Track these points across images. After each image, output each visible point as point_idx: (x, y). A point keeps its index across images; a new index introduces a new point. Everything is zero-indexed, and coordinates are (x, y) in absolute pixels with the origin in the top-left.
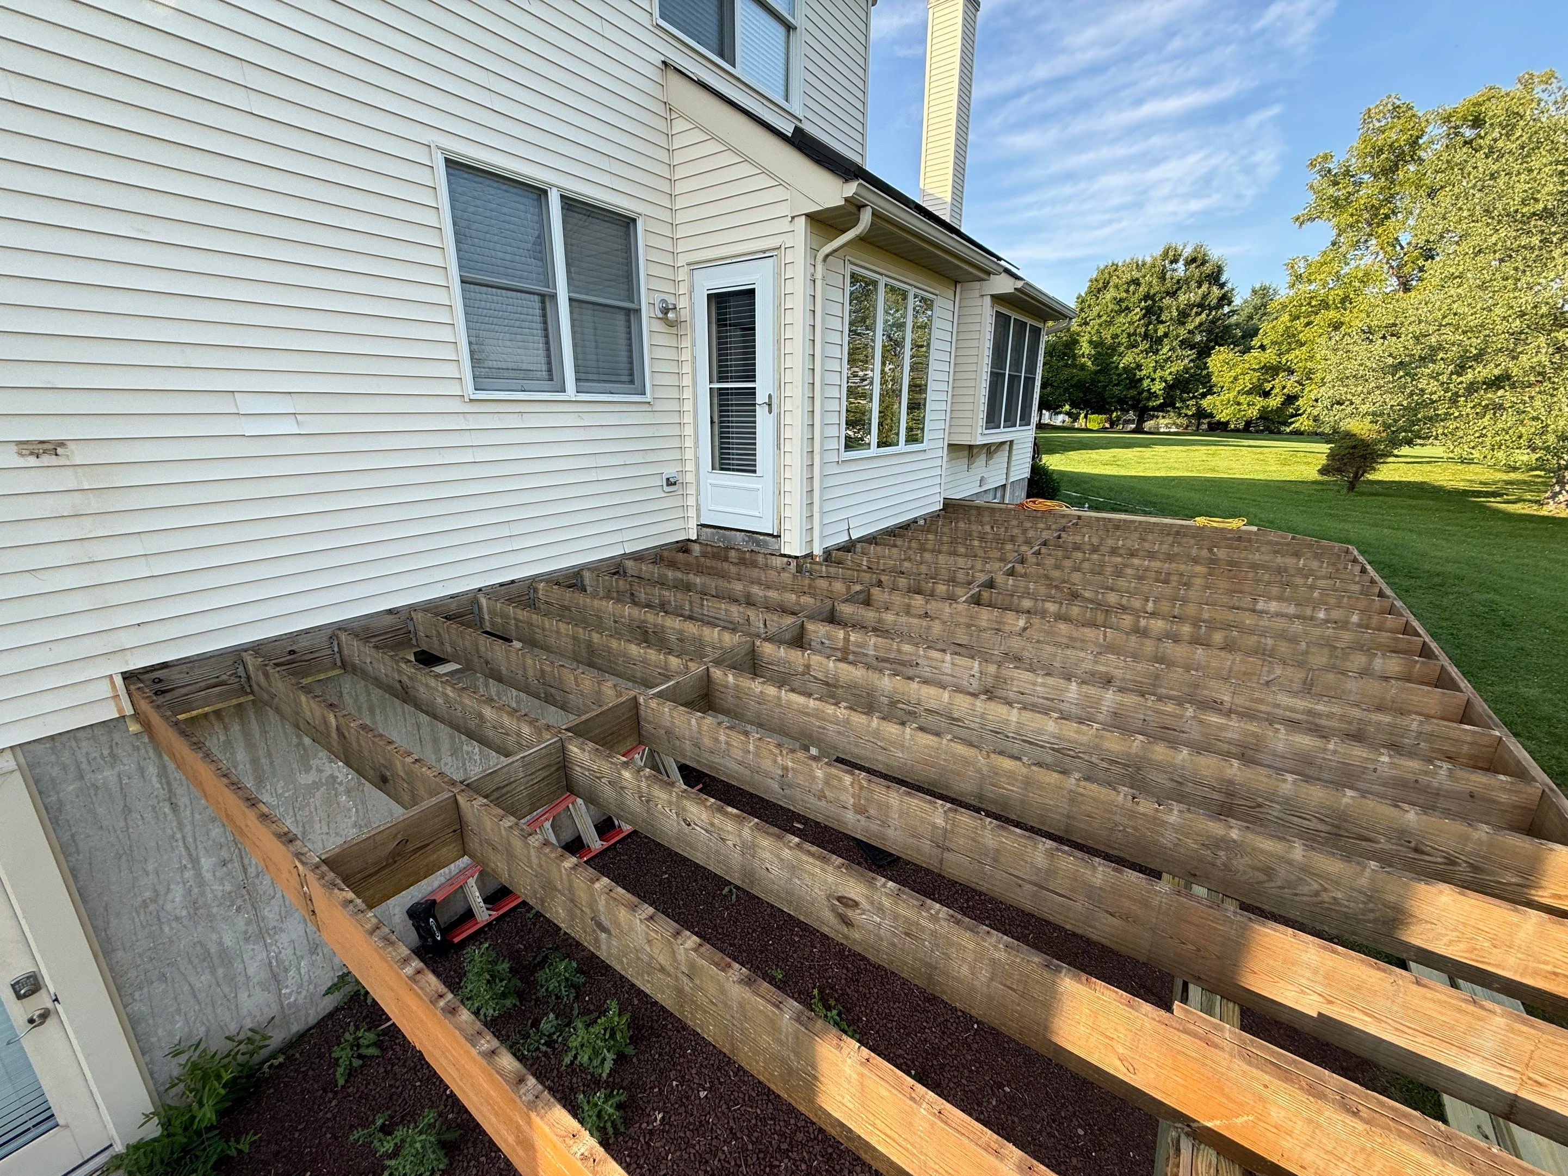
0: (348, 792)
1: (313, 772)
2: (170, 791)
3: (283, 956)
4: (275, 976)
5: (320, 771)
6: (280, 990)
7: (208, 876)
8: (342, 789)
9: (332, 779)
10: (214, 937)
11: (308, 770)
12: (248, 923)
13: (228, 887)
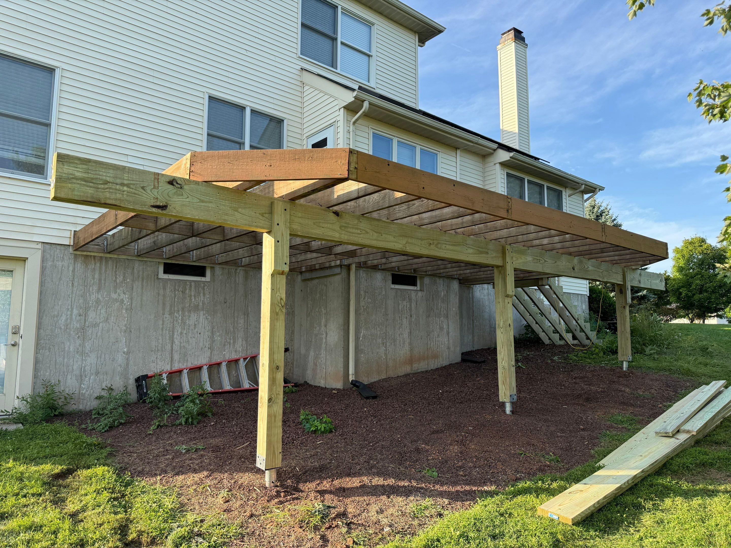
0: (127, 309)
1: (117, 294)
2: (73, 278)
4: (81, 376)
5: (119, 295)
6: (81, 384)
7: (74, 317)
8: (124, 307)
9: (122, 301)
10: (68, 343)
11: (116, 293)
12: (80, 345)
13: (78, 326)
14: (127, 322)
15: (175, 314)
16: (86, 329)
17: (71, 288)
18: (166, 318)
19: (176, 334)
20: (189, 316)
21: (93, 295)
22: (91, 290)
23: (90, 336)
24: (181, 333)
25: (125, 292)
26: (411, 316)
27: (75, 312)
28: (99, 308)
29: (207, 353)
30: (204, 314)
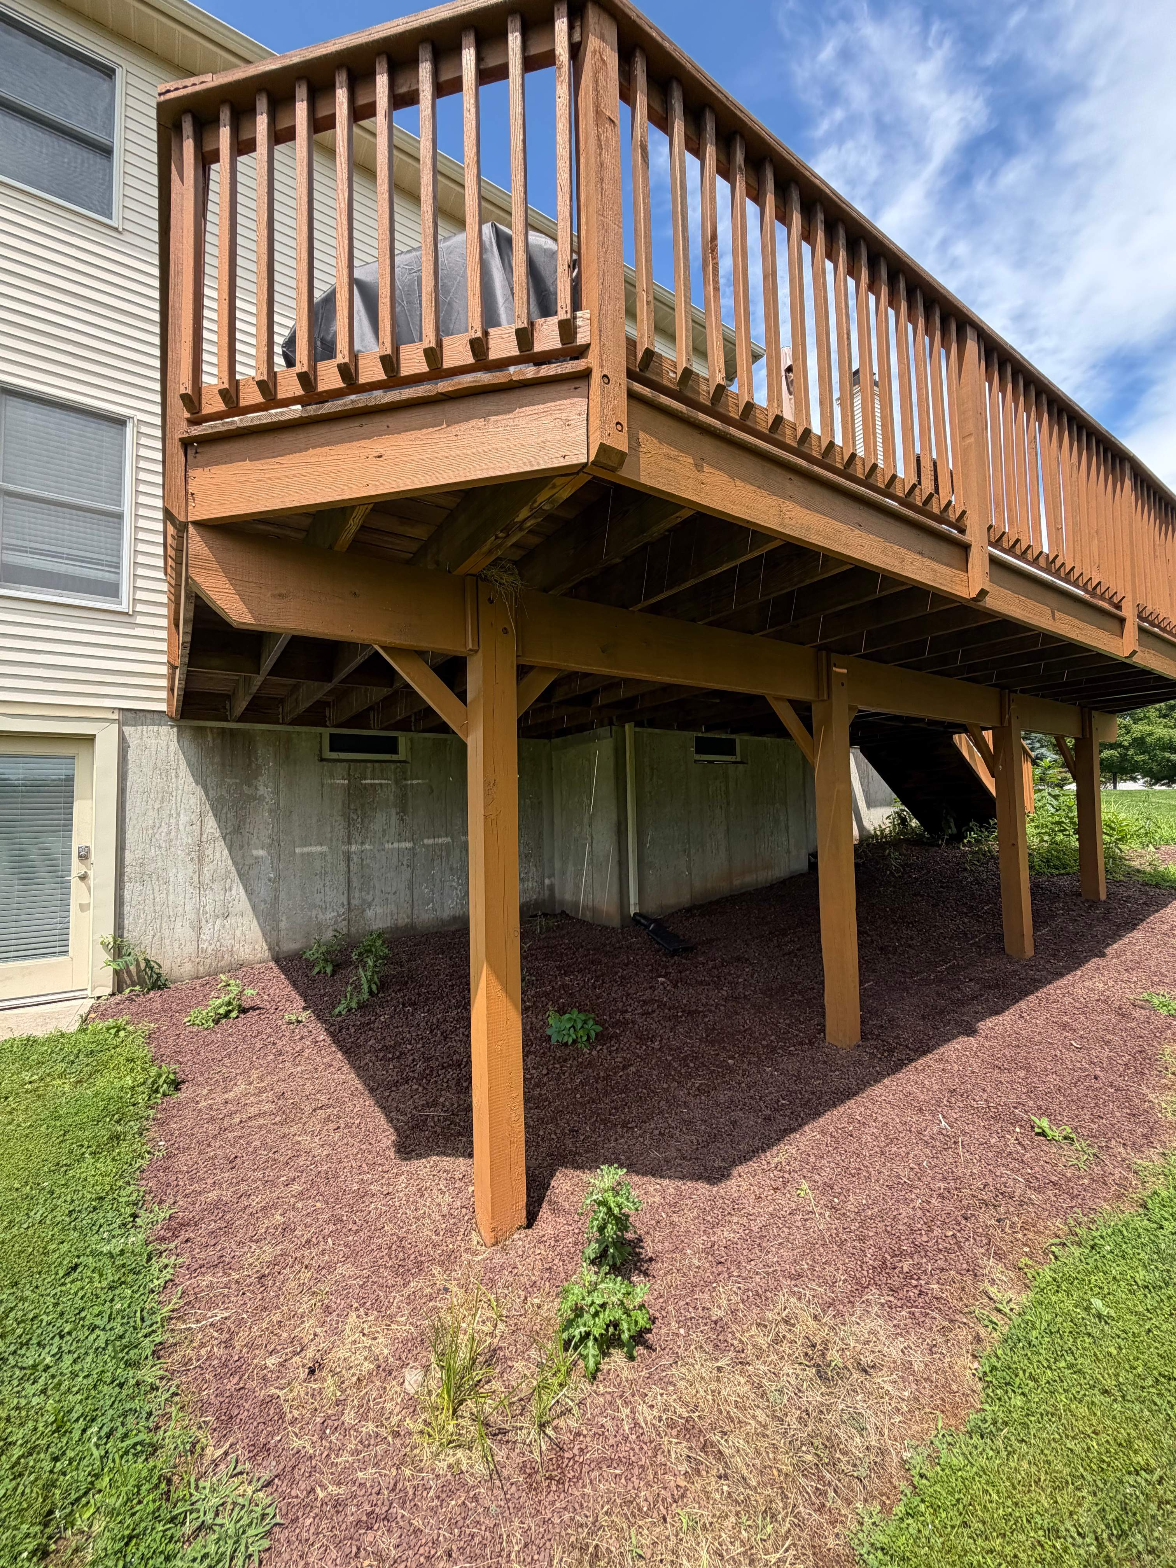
0: (270, 811)
2: (177, 765)
3: (207, 908)
4: (199, 921)
5: (255, 789)
6: (200, 934)
7: (182, 828)
8: (267, 807)
9: (261, 797)
10: (174, 870)
11: (250, 785)
12: (194, 872)
13: (190, 841)
14: (273, 831)
15: (351, 815)
16: (203, 846)
17: (173, 780)
18: (337, 821)
20: (374, 817)
21: (212, 790)
22: (207, 782)
23: (211, 857)
25: (265, 783)
26: (728, 804)
27: (184, 819)
28: (223, 812)
29: (406, 874)
30: (397, 814)
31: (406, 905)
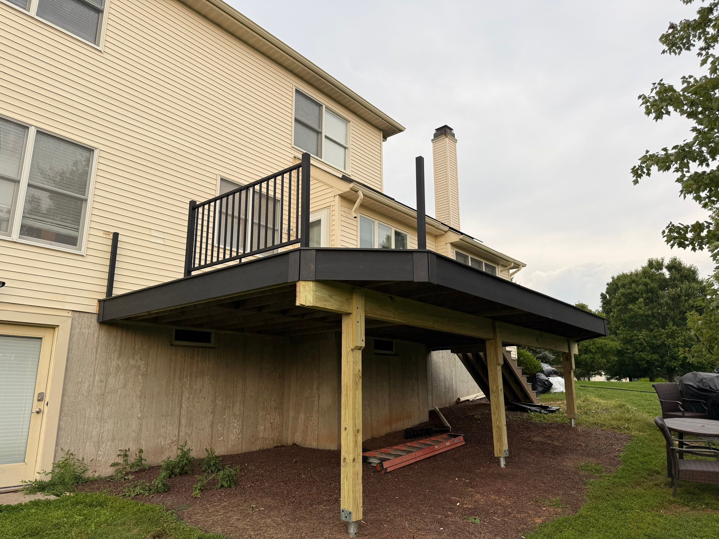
1: (135, 361)
3: (104, 434)
4: (99, 442)
5: (137, 362)
6: (98, 451)
7: (96, 383)
8: (141, 373)
9: (139, 367)
10: (89, 410)
11: (133, 359)
12: (99, 412)
13: (99, 392)
14: (142, 388)
15: (184, 379)
16: (106, 395)
17: (94, 354)
18: (176, 383)
19: (184, 398)
20: (196, 381)
21: (114, 361)
22: (112, 356)
23: (109, 402)
24: (189, 398)
25: (142, 358)
27: (97, 378)
28: (118, 375)
29: (210, 418)
30: (208, 379)
31: (208, 438)
